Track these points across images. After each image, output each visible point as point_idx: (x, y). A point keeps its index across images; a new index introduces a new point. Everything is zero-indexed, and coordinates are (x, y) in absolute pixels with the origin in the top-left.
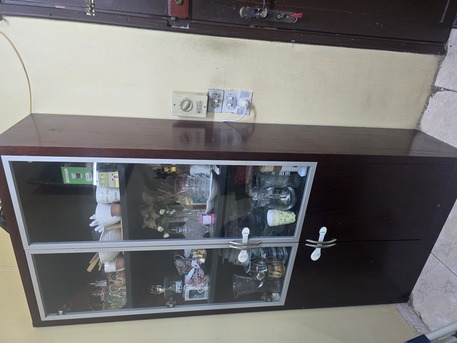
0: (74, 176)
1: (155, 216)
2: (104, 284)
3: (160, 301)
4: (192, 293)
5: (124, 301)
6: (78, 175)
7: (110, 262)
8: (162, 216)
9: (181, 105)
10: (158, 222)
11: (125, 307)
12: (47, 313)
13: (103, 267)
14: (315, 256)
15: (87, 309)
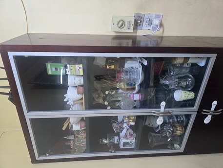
0: (54, 69)
1: (102, 95)
2: (72, 137)
3: (105, 148)
4: (125, 144)
5: (84, 149)
6: (56, 69)
7: (76, 124)
8: (107, 95)
9: (118, 24)
10: (104, 100)
11: (85, 152)
12: (40, 155)
13: (72, 127)
14: (207, 120)
15: (63, 153)
